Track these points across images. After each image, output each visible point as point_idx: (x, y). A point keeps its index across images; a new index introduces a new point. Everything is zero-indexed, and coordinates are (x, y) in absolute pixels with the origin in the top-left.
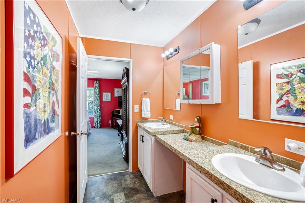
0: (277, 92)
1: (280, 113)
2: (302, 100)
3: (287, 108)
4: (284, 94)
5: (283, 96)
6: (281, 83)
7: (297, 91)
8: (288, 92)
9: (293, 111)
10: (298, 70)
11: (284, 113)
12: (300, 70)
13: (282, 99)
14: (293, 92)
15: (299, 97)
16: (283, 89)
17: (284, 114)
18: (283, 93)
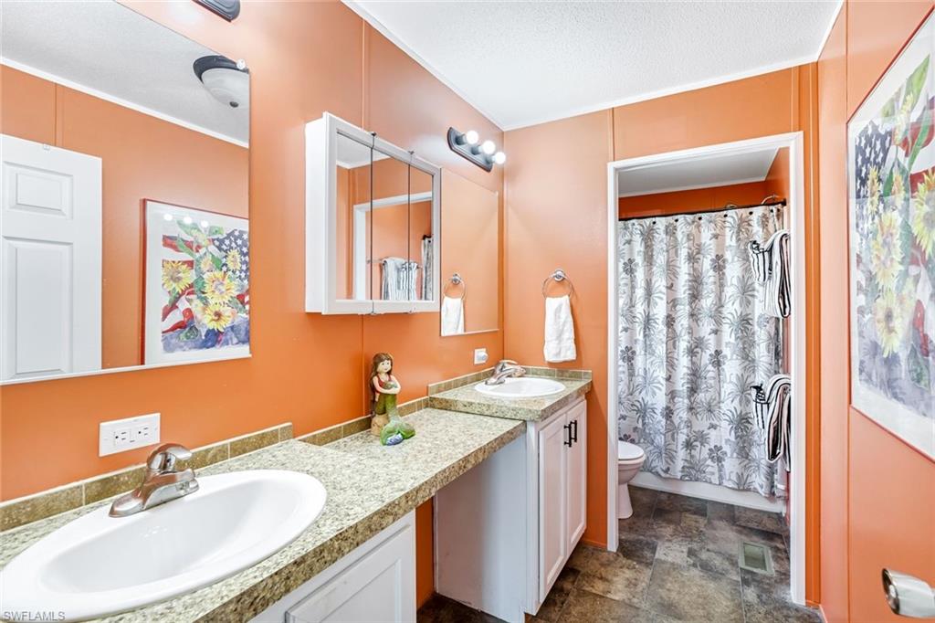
0: (163, 285)
1: (171, 346)
2: (217, 310)
3: (187, 329)
4: (180, 292)
5: (180, 297)
6: (174, 262)
7: (208, 289)
8: (190, 290)
9: (201, 336)
10: (210, 238)
11: (182, 344)
12: (213, 240)
13: (177, 307)
14: (200, 290)
15: (212, 302)
16: (179, 279)
17: (181, 347)
18: (178, 290)
